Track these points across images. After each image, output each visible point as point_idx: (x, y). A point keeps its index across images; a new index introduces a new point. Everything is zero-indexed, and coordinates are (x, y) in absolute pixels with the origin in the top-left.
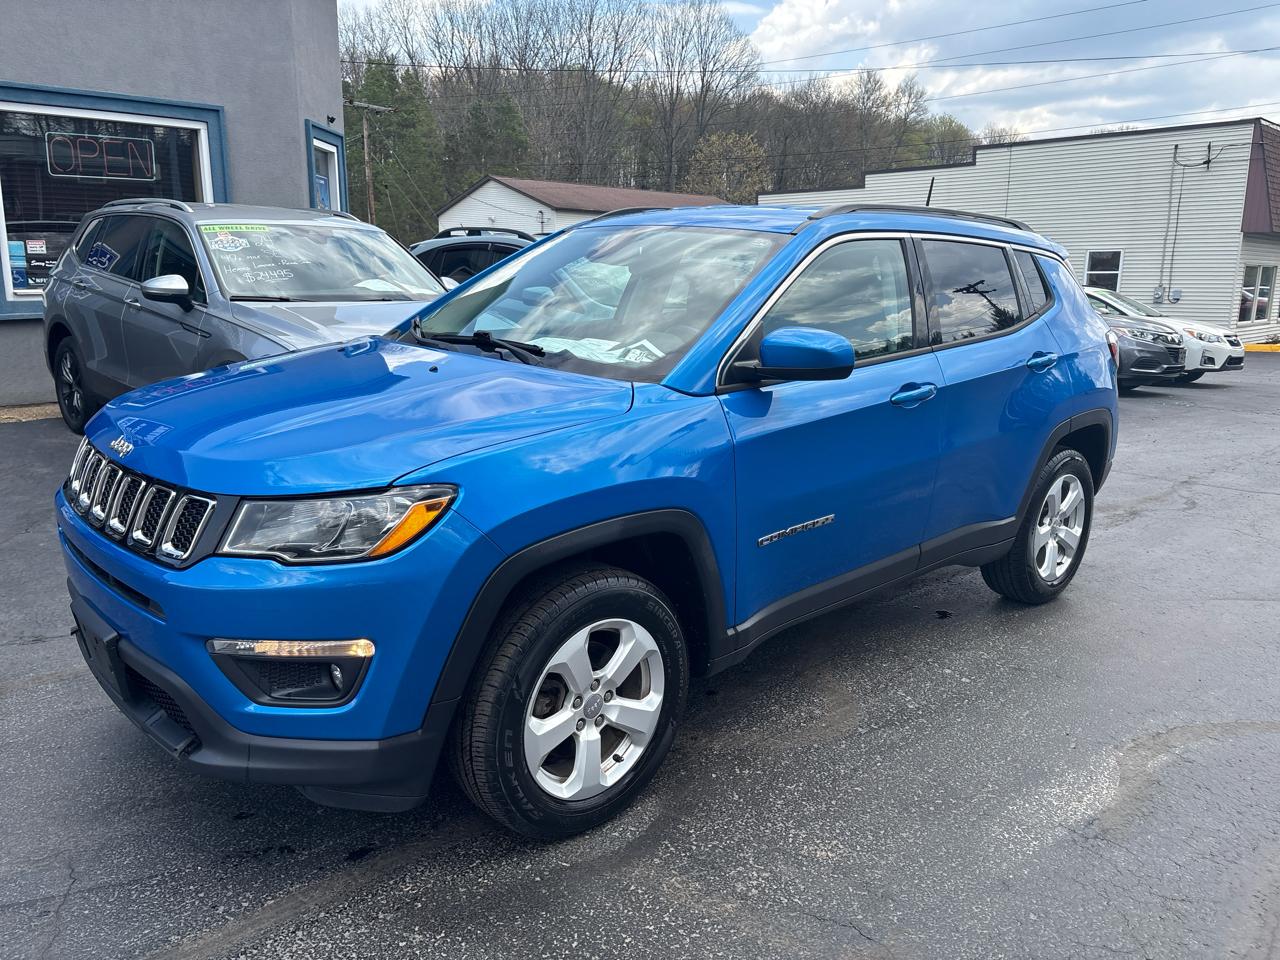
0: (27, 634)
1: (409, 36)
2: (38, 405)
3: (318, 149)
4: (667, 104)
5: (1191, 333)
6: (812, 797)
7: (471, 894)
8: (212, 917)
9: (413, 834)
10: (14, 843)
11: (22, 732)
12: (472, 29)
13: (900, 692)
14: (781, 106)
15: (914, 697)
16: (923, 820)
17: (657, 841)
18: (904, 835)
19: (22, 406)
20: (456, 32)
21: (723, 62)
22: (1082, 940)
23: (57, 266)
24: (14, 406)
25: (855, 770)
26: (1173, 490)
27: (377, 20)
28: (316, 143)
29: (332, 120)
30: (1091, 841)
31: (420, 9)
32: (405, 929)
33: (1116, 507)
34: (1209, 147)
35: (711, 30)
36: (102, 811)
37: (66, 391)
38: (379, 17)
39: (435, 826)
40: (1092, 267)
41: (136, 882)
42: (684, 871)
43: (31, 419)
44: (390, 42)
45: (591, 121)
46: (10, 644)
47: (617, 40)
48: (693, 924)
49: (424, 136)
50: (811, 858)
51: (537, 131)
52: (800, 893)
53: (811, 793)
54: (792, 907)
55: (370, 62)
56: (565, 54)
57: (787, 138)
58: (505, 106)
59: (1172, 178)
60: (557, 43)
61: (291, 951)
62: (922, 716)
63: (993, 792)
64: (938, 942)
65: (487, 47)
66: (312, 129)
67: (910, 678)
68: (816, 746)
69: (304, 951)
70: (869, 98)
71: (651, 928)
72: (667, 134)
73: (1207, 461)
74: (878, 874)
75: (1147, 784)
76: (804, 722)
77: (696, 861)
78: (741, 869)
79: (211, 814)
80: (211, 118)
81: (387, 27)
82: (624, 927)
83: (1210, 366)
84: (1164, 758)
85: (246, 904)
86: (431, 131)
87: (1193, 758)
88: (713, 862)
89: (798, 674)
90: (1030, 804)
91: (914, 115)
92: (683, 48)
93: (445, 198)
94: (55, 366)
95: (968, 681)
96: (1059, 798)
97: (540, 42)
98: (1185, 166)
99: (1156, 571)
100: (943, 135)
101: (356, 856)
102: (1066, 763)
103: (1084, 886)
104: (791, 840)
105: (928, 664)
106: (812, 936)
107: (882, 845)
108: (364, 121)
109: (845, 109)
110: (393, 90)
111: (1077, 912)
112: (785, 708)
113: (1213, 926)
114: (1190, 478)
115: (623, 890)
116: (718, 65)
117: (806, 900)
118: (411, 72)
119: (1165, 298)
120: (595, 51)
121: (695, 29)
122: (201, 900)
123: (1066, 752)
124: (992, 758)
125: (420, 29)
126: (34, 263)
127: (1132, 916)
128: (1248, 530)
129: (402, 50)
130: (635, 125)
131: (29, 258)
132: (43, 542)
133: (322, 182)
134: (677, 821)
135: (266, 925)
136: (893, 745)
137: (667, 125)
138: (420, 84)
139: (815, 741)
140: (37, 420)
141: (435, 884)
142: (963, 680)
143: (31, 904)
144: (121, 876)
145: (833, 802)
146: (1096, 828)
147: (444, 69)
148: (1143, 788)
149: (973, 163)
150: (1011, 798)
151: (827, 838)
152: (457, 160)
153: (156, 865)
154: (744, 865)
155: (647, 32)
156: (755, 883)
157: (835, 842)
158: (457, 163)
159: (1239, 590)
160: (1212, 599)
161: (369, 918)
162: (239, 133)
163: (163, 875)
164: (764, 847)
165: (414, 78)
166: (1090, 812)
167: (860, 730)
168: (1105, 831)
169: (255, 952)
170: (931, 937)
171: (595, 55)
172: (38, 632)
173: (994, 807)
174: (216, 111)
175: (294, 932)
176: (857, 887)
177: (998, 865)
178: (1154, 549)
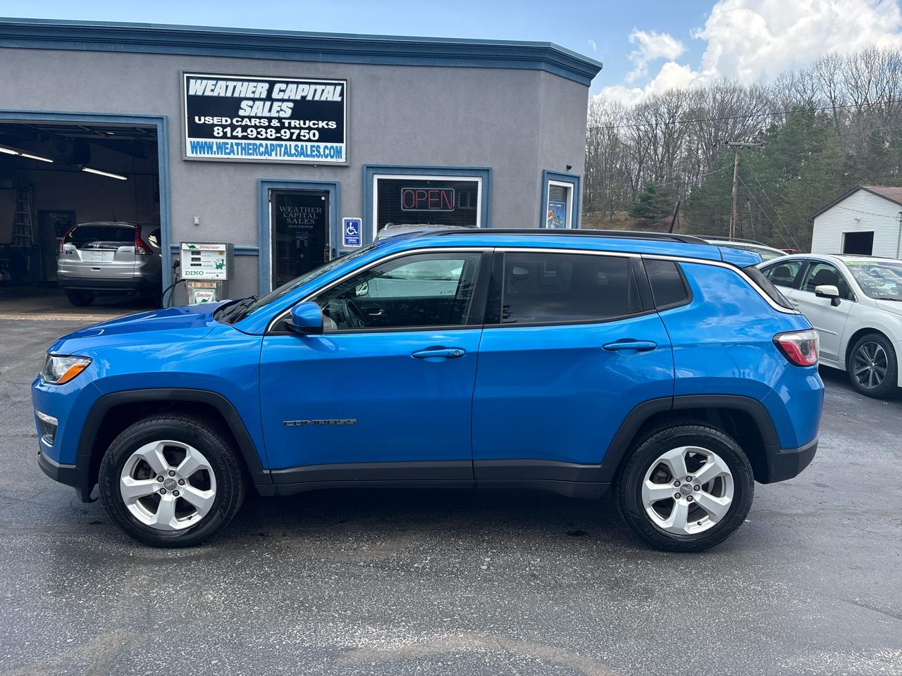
27: (808, 78)
28: (552, 183)
29: (570, 168)
32: (52, 549)
38: (810, 75)
66: (547, 175)
80: (485, 174)
86: (834, 154)
101: (94, 523)
133: (559, 206)
162: (500, 182)
174: (487, 170)
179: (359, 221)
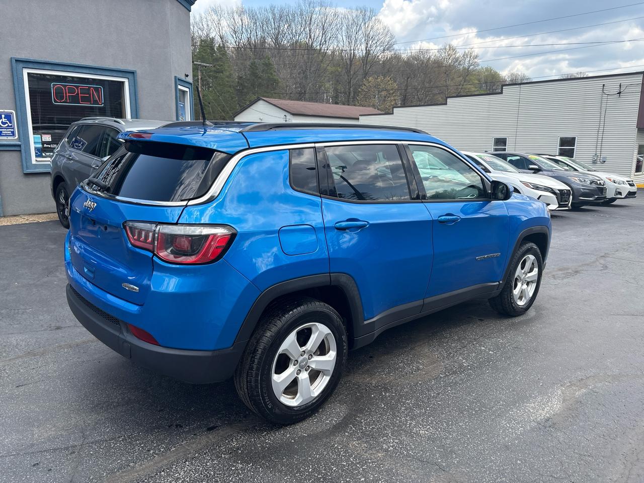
0: (53, 325)
1: (220, 28)
2: (46, 213)
3: (180, 90)
4: (348, 62)
5: (610, 180)
6: (419, 407)
7: (263, 447)
8: (148, 455)
9: (236, 420)
10: (56, 421)
11: (55, 371)
12: (252, 24)
13: (460, 358)
14: (405, 62)
15: (467, 360)
16: (470, 417)
17: (347, 425)
18: (461, 424)
19: (38, 214)
20: (244, 25)
21: (376, 41)
22: (541, 473)
23: (58, 148)
24: (34, 214)
25: (438, 394)
26: (597, 260)
27: (205, 20)
28: (180, 87)
29: (187, 76)
30: (548, 429)
31: (226, 14)
32: (234, 462)
33: (568, 269)
34: (620, 85)
35: (371, 25)
36: (94, 407)
37: (62, 208)
38: (206, 19)
39: (245, 417)
40: (561, 145)
41: (113, 439)
42: (359, 439)
43: (44, 221)
44: (211, 31)
45: (310, 70)
46: (45, 330)
47: (323, 29)
48: (364, 462)
49: (227, 77)
50: (417, 434)
51: (283, 75)
52: (412, 450)
53: (418, 404)
54: (408, 455)
55: (202, 41)
56: (298, 37)
57: (408, 78)
58: (267, 62)
59: (602, 101)
60: (294, 31)
61: (184, 471)
62: (470, 369)
63: (502, 405)
64: (475, 472)
65: (259, 33)
66: (178, 81)
67: (465, 351)
68: (420, 382)
69: (190, 470)
70: (449, 58)
71: (345, 464)
72: (348, 76)
73: (614, 246)
74: (448, 441)
75: (575, 403)
76: (415, 372)
77: (365, 434)
78: (385, 438)
79: (144, 409)
80: (131, 76)
81: (210, 23)
82: (332, 463)
83: (619, 196)
84: (584, 390)
85: (162, 450)
86: (231, 75)
87: (597, 391)
88: (373, 435)
89: (412, 349)
90: (520, 411)
91: (472, 67)
92: (356, 33)
93: (237, 108)
94: (56, 196)
95: (492, 353)
96: (533, 408)
97: (285, 31)
98: (608, 95)
99: (585, 301)
100: (487, 76)
101: (210, 429)
102: (538, 392)
103: (543, 449)
104: (408, 426)
105: (474, 344)
106: (418, 468)
107: (450, 429)
108: (199, 71)
109: (438, 64)
110: (212, 55)
111: (540, 460)
112: (406, 365)
113: (602, 467)
114: (605, 254)
115: (331, 446)
116: (374, 42)
117: (415, 452)
118: (221, 45)
119: (598, 161)
120: (313, 35)
121: (362, 24)
122: (142, 447)
123: (538, 387)
124: (503, 389)
125: (226, 24)
126: (45, 146)
127: (565, 463)
128: (632, 281)
129: (217, 35)
130: (332, 72)
131: (43, 143)
132: (56, 281)
133: (182, 105)
134: (356, 416)
135: (172, 459)
136: (456, 383)
137: (348, 72)
138: (226, 52)
139: (420, 381)
140: (47, 221)
141: (246, 442)
142: (490, 352)
143: (67, 448)
144: (106, 437)
145: (428, 409)
146: (550, 423)
147: (237, 43)
148: (573, 405)
149: (501, 93)
150: (511, 408)
151: (425, 425)
152: (243, 89)
153: (121, 431)
154: (387, 437)
155: (338, 26)
156: (392, 445)
157: (428, 427)
158: (243, 91)
159: (625, 310)
160: (612, 315)
161: (218, 457)
162: (143, 83)
163: (124, 436)
164: (396, 428)
165: (222, 48)
166: (548, 415)
167: (441, 375)
168: (554, 424)
169: (168, 471)
170: (472, 470)
171: (312, 37)
172: (58, 324)
173: (503, 412)
174: (133, 73)
175: (184, 462)
176: (438, 447)
177: (504, 439)
178: (585, 290)
179: (12, 113)
